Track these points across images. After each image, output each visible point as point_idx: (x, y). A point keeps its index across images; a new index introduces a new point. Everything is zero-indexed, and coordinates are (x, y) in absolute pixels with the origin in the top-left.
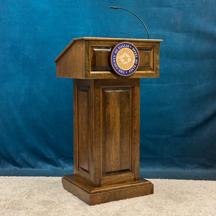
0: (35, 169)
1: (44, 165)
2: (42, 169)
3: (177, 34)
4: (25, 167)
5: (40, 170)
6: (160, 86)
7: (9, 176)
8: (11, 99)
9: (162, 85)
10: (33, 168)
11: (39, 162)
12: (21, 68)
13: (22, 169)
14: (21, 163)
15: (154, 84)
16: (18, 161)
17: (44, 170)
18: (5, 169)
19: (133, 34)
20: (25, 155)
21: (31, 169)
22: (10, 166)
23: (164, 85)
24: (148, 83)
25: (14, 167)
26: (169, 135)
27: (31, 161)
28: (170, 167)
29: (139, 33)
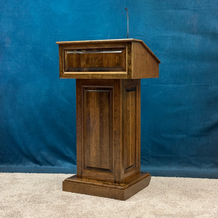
0: (55, 167)
1: (63, 163)
2: (61, 167)
3: (193, 35)
4: (45, 165)
5: (59, 167)
6: (176, 87)
7: (30, 173)
8: (32, 99)
9: (178, 85)
10: (53, 165)
11: (59, 160)
12: (42, 69)
13: (42, 167)
14: (41, 161)
15: (170, 85)
16: (39, 158)
17: (63, 167)
18: (26, 166)
19: (149, 36)
20: (45, 153)
21: (51, 167)
22: (30, 164)
23: (180, 85)
24: (164, 84)
25: (34, 164)
26: (185, 135)
27: (50, 159)
28: (186, 166)
29: (156, 35)
